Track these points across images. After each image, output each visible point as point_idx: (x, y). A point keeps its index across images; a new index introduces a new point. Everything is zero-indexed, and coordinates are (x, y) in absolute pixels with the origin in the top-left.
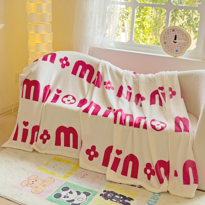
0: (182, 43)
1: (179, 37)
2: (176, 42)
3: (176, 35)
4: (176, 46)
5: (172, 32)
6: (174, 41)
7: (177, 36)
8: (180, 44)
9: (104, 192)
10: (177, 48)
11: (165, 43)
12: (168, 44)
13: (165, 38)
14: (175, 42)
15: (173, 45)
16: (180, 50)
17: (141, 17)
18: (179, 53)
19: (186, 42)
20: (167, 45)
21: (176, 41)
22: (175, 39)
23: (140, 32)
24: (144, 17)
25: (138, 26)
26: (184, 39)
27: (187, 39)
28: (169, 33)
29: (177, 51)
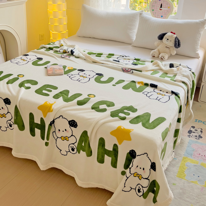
0: (166, 10)
1: (164, 6)
7: (162, 5)
8: (164, 11)
10: (162, 14)
11: (153, 10)
12: (155, 11)
13: (153, 6)
15: (159, 12)
16: (164, 16)
18: (164, 18)
19: (169, 9)
21: (161, 8)
22: (161, 7)
26: (167, 7)
27: (170, 7)
28: (157, 2)
29: (162, 16)
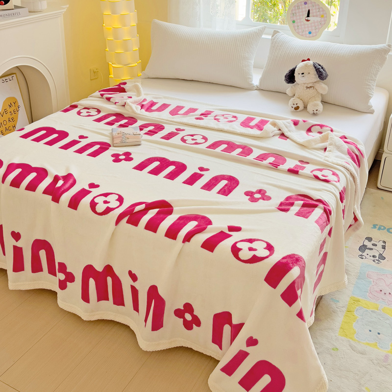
0: (318, 22)
1: (313, 13)
2: (310, 20)
3: (309, 10)
4: (310, 25)
5: (304, 6)
6: (307, 18)
7: (310, 12)
8: (314, 23)
10: (310, 28)
11: (294, 22)
12: (297, 23)
13: (293, 14)
14: (308, 20)
15: (304, 24)
16: (314, 31)
18: (313, 36)
19: (323, 19)
20: (296, 25)
22: (308, 16)
26: (320, 15)
27: (325, 15)
28: (300, 7)
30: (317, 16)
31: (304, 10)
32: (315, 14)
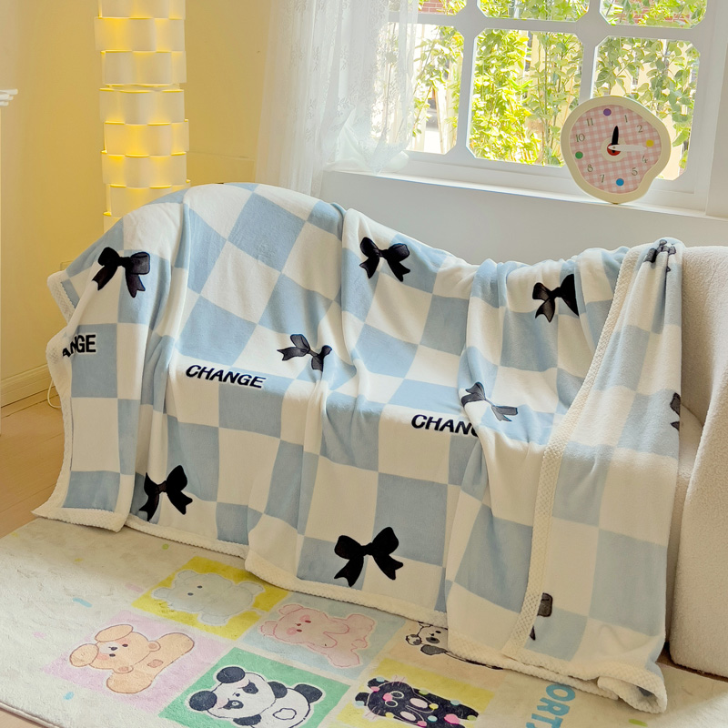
0: (638, 157)
1: (626, 135)
2: (618, 153)
3: (616, 129)
4: (618, 165)
5: (603, 119)
6: (611, 148)
7: (620, 132)
8: (630, 158)
9: (369, 686)
10: (620, 172)
11: (579, 155)
12: (588, 158)
13: (577, 137)
15: (605, 162)
16: (630, 178)
17: (493, 71)
18: (629, 191)
19: (650, 151)
20: (584, 162)
21: (616, 148)
22: (615, 141)
23: (489, 122)
24: (503, 70)
25: (482, 104)
26: (643, 140)
27: (657, 142)
28: (594, 121)
29: (620, 182)
30: (636, 142)
31: (603, 127)
32: (631, 138)
